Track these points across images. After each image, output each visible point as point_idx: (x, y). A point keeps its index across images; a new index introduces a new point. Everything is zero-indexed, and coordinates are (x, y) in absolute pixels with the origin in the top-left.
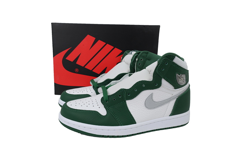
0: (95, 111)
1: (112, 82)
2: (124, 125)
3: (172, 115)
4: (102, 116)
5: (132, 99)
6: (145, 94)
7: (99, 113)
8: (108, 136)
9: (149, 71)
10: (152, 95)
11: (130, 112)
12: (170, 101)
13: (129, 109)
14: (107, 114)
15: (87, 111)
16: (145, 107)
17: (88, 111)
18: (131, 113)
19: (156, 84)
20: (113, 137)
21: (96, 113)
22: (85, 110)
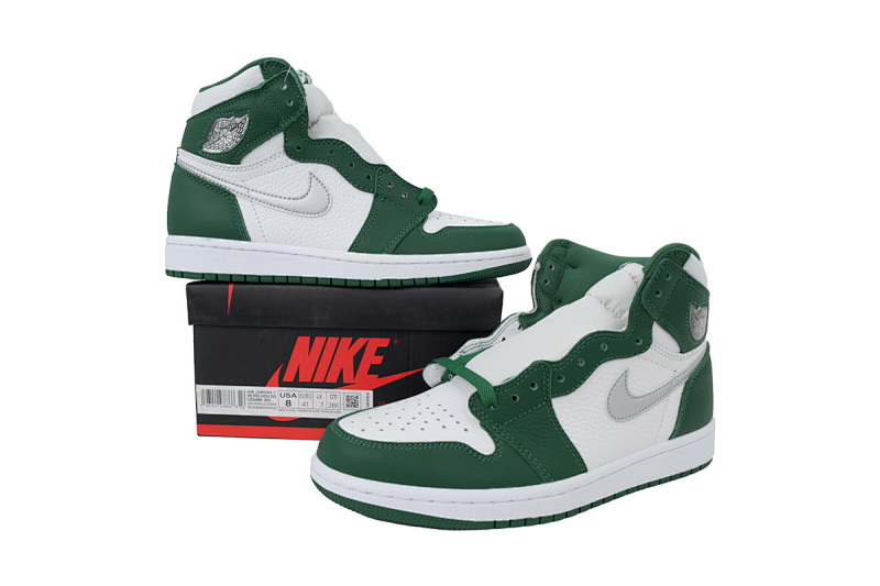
0: (455, 443)
1: (467, 344)
2: (555, 480)
3: (677, 436)
4: (483, 456)
5: (571, 391)
6: (607, 374)
7: (470, 448)
8: (510, 521)
9: (604, 301)
10: (625, 374)
11: (565, 435)
12: (670, 391)
13: (564, 428)
14: (497, 448)
15: (428, 444)
16: (606, 418)
17: (433, 443)
18: (571, 440)
19: (638, 341)
20: (526, 522)
21: (459, 451)
22: (423, 444)
